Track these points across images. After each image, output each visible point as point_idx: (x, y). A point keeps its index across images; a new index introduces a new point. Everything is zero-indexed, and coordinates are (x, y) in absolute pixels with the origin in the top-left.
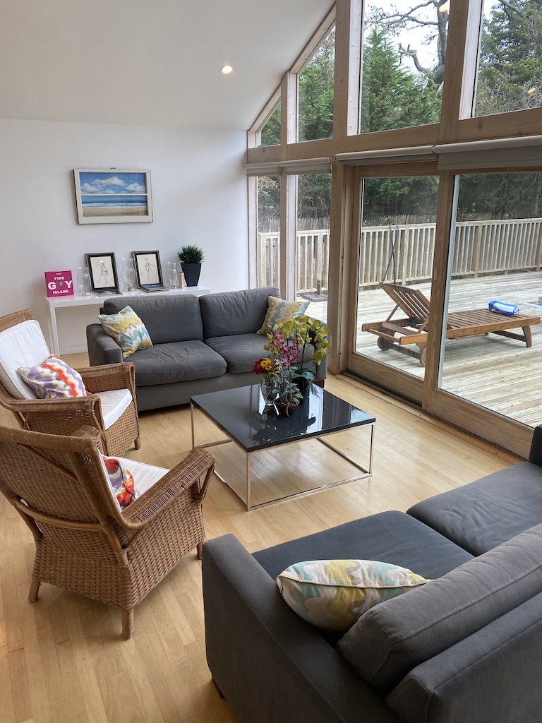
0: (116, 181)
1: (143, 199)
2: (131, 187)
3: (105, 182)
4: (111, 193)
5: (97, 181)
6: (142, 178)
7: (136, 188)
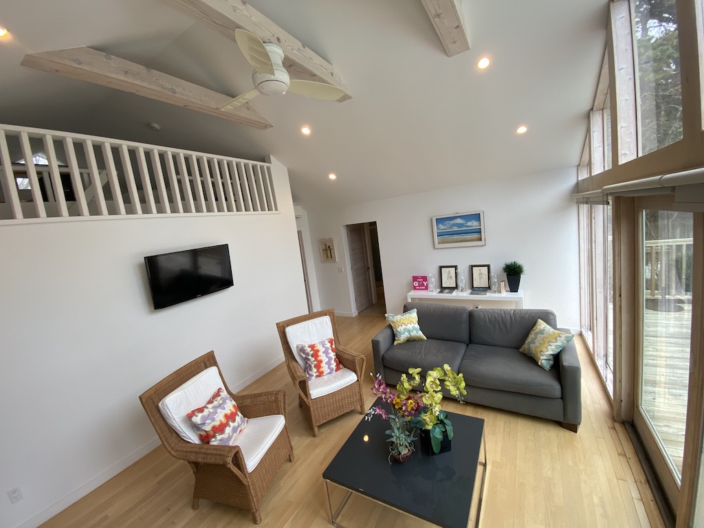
0: (459, 221)
1: (478, 230)
2: (469, 224)
3: (451, 222)
4: (456, 229)
5: (447, 222)
6: (477, 217)
7: (473, 224)
